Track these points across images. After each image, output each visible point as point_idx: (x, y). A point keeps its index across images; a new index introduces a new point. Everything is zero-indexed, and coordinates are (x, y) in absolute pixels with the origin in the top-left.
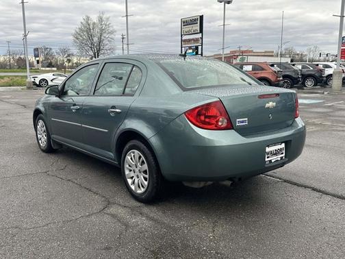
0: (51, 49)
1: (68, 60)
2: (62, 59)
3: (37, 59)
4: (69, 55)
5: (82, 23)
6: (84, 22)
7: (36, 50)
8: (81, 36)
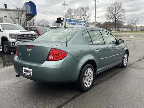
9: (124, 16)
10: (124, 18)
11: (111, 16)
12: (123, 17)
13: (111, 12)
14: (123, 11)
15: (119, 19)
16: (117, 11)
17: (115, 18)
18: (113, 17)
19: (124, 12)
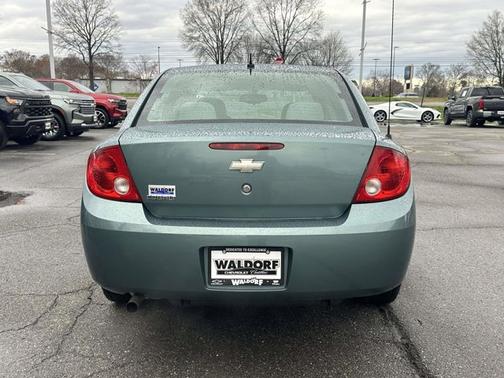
0: (438, 67)
1: (462, 82)
2: (453, 81)
3: (408, 82)
4: (465, 76)
5: (485, 23)
6: (489, 22)
7: (409, 69)
8: (481, 44)
9: (116, 39)
10: (119, 46)
11: (72, 36)
12: (114, 43)
13: (72, 22)
14: (113, 23)
15: (103, 50)
16: (90, 19)
17: (86, 45)
18: (81, 39)
19: (116, 25)
